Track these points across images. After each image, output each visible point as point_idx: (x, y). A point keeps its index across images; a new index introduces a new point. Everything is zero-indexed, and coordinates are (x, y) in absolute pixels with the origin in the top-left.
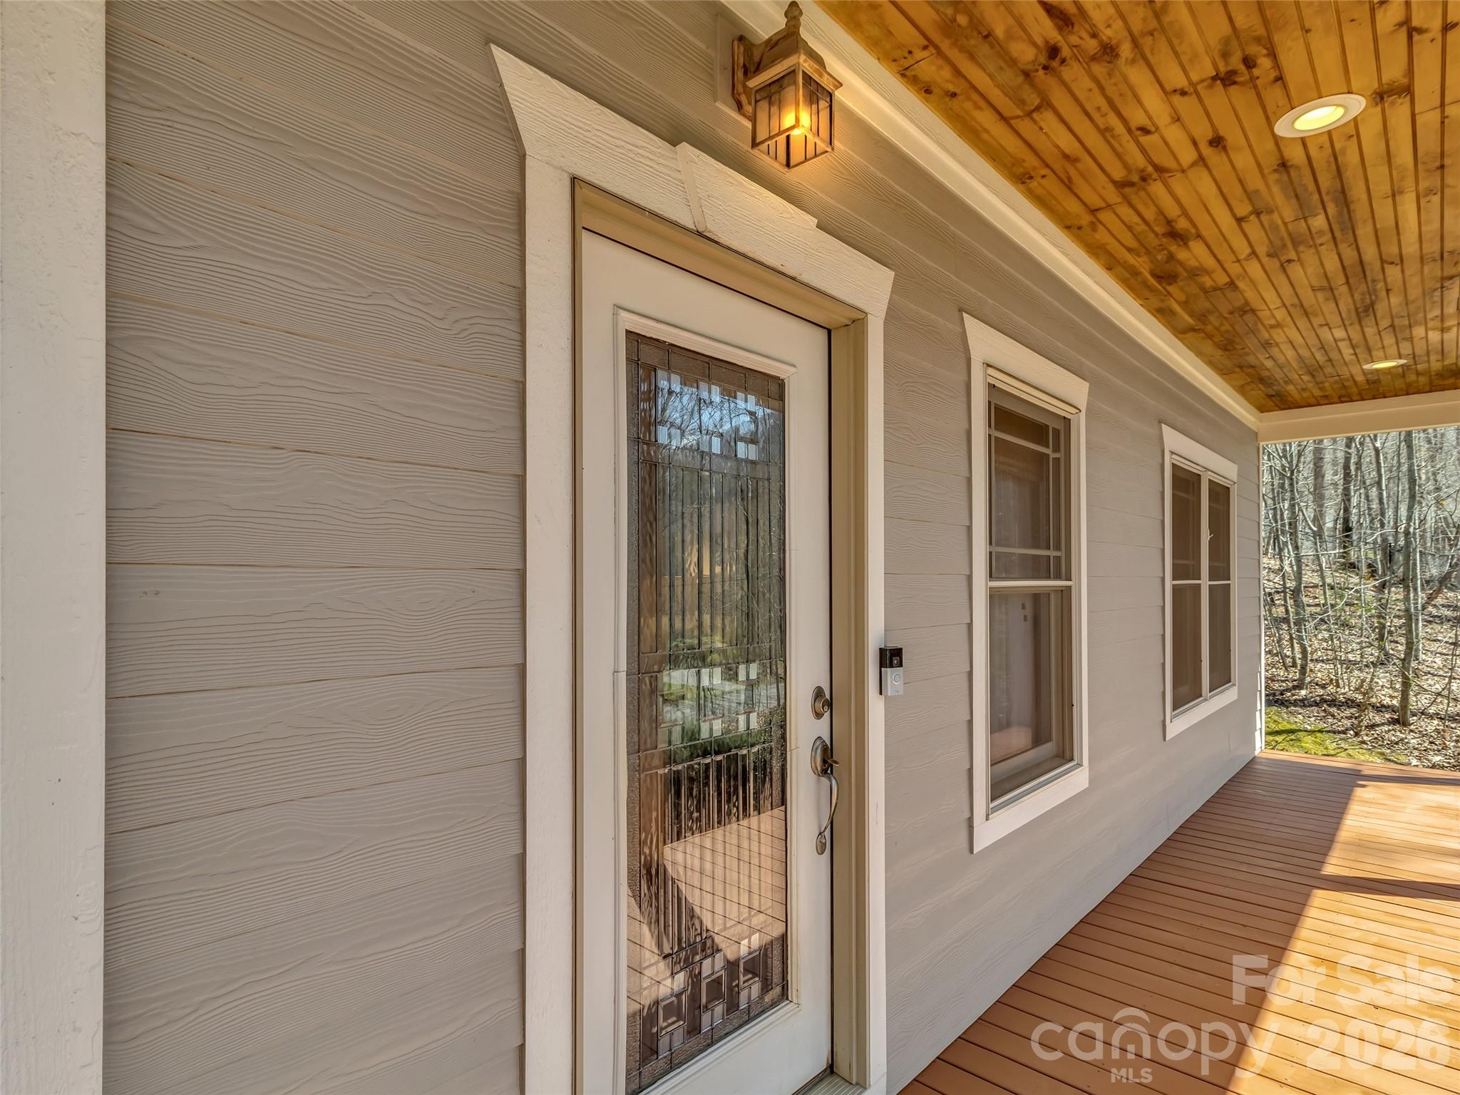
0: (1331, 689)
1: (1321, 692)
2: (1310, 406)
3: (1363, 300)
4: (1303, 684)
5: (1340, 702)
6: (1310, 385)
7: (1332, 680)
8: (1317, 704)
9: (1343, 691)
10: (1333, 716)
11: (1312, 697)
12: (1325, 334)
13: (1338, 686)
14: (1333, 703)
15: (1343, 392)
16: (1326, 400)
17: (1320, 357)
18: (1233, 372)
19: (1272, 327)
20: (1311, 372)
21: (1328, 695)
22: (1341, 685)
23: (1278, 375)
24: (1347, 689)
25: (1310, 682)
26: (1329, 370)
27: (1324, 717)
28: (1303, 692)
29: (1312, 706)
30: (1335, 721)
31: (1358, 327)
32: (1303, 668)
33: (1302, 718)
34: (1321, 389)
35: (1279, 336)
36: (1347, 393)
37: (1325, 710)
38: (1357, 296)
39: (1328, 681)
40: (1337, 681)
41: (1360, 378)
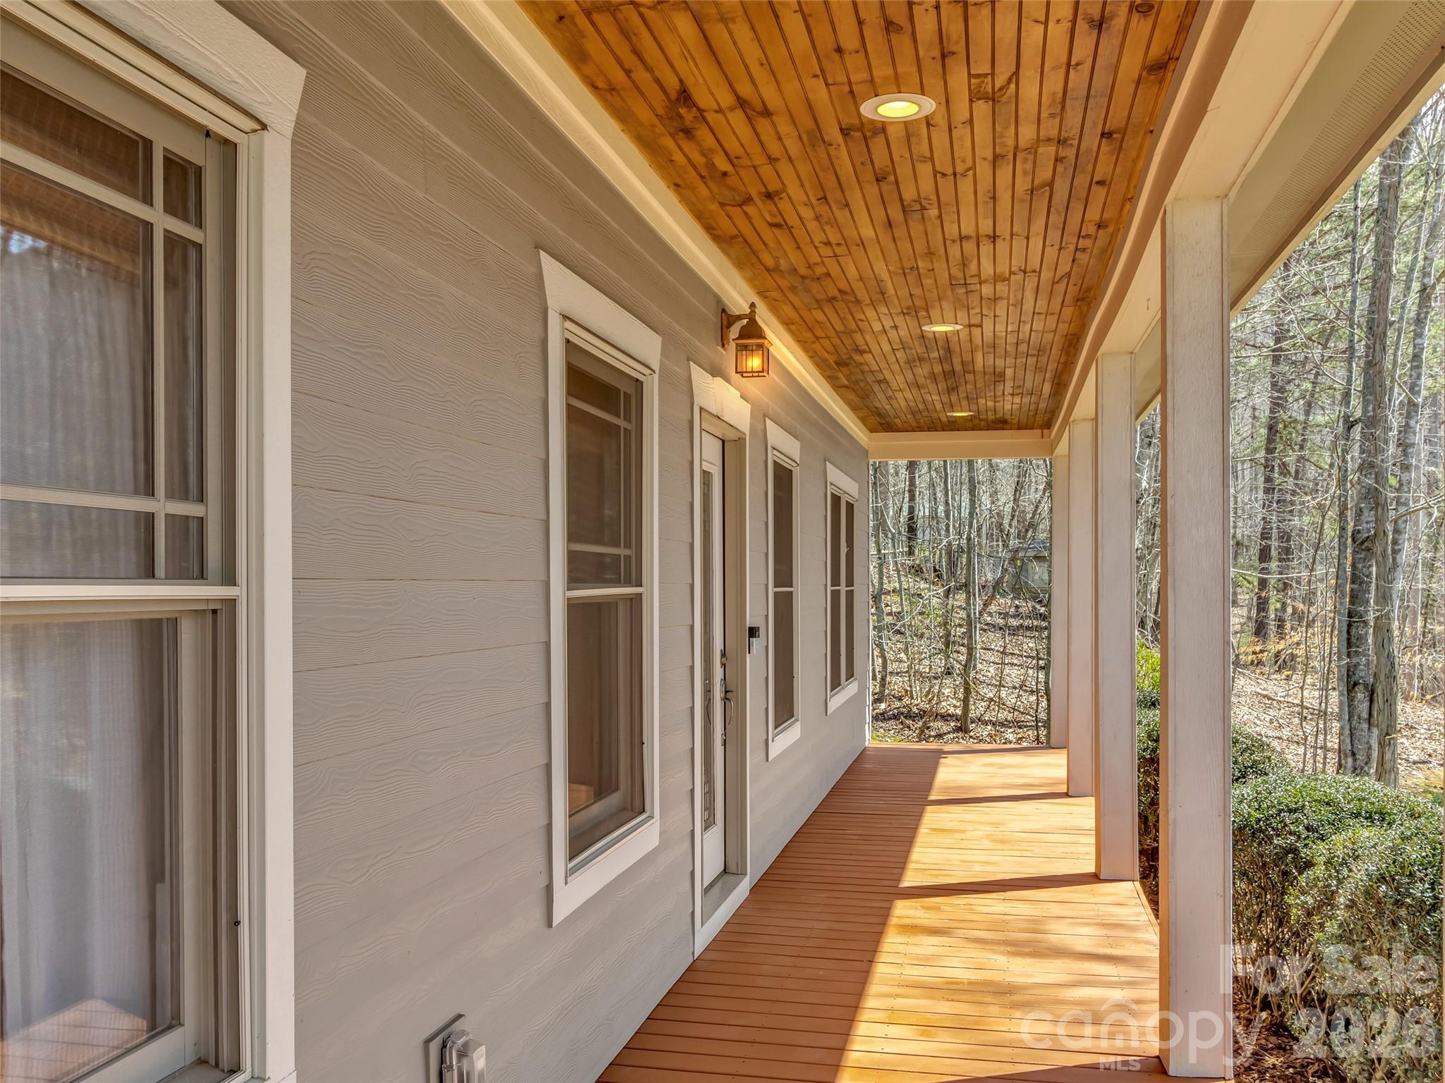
0: (906, 700)
1: (898, 704)
2: (907, 431)
3: (952, 384)
4: (883, 696)
5: (914, 713)
6: (911, 421)
7: (907, 691)
8: (895, 717)
9: (916, 702)
10: (909, 727)
11: (890, 710)
12: (928, 397)
13: (912, 698)
14: (909, 716)
15: (932, 426)
16: (920, 429)
17: (921, 407)
18: (861, 409)
19: (896, 390)
20: (913, 414)
21: (904, 707)
22: (915, 697)
23: (891, 412)
24: (919, 700)
25: (889, 695)
26: (925, 414)
27: (902, 729)
28: (883, 706)
29: (891, 719)
30: (911, 732)
31: (947, 396)
32: (883, 679)
33: (883, 731)
34: (917, 423)
35: (899, 395)
36: (935, 426)
37: (902, 723)
38: (949, 383)
39: (904, 694)
40: (911, 691)
41: (944, 419)
